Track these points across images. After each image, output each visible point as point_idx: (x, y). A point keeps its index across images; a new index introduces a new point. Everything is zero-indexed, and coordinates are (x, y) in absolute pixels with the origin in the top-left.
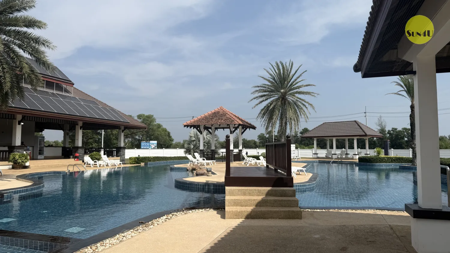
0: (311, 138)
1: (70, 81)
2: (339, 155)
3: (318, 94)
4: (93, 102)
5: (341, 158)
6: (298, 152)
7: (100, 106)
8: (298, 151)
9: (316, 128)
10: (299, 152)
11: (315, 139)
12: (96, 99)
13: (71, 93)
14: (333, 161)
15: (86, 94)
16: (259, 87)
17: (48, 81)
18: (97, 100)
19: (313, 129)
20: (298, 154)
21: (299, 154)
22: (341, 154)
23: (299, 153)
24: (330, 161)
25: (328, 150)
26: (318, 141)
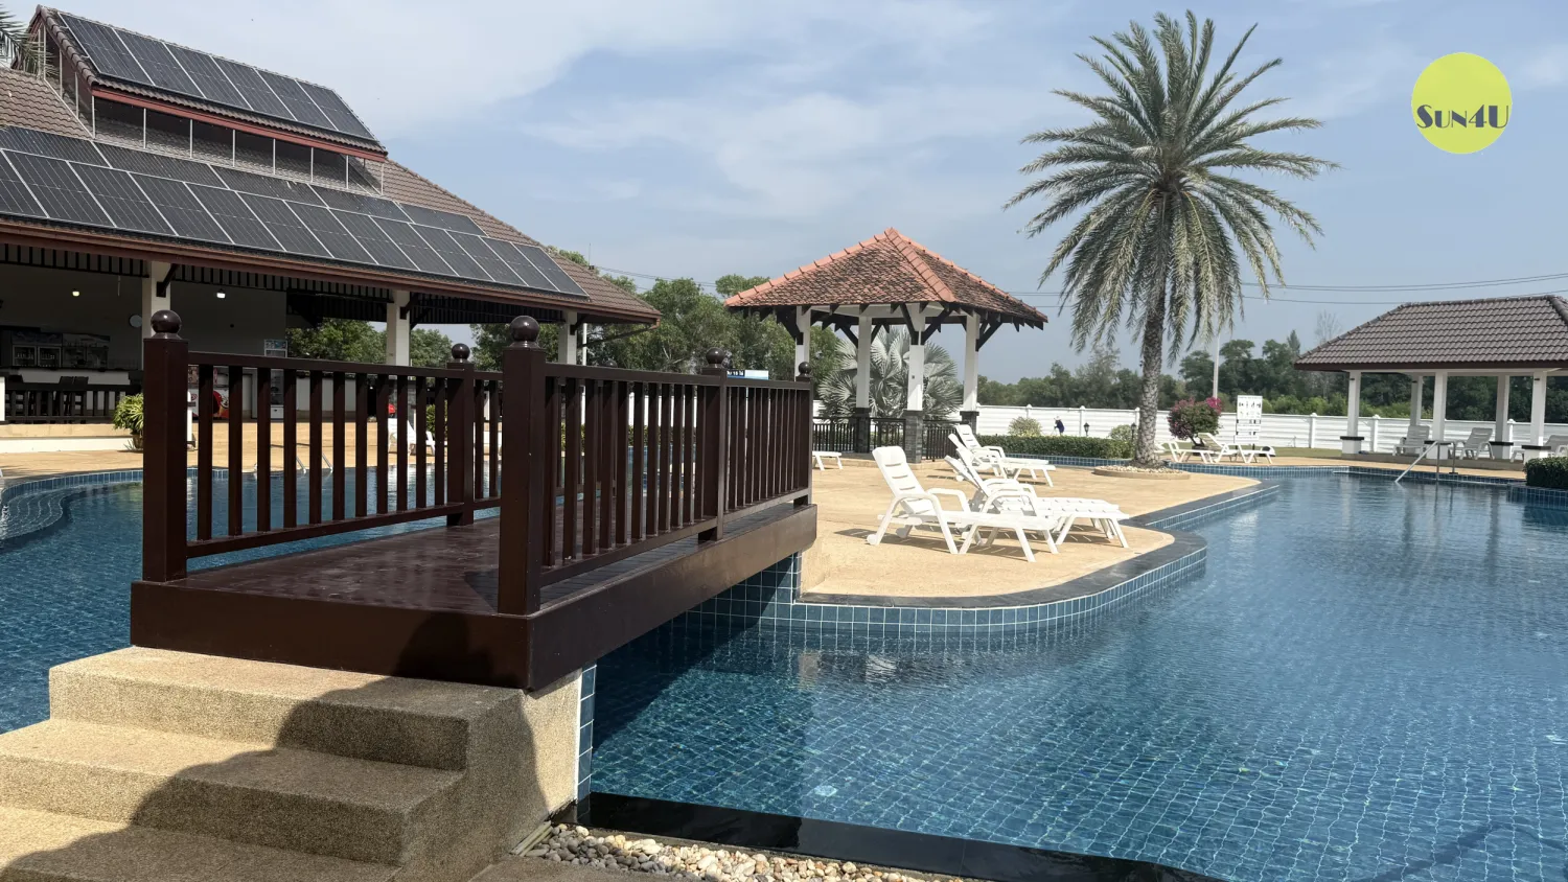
0: (1340, 370)
1: (375, 143)
2: (1460, 445)
3: (1333, 165)
4: (465, 219)
5: (1469, 462)
6: (1311, 429)
7: (482, 233)
8: (1311, 423)
9: (1363, 327)
10: (1315, 426)
11: (1356, 374)
12: (478, 210)
13: (379, 186)
14: (1409, 473)
15: (444, 193)
16: (1053, 137)
17: (285, 142)
18: (483, 213)
19: (1349, 334)
20: (1310, 434)
21: (1313, 437)
22: (1471, 443)
23: (1314, 432)
24: (1393, 472)
25: (1413, 424)
26: (1364, 383)
